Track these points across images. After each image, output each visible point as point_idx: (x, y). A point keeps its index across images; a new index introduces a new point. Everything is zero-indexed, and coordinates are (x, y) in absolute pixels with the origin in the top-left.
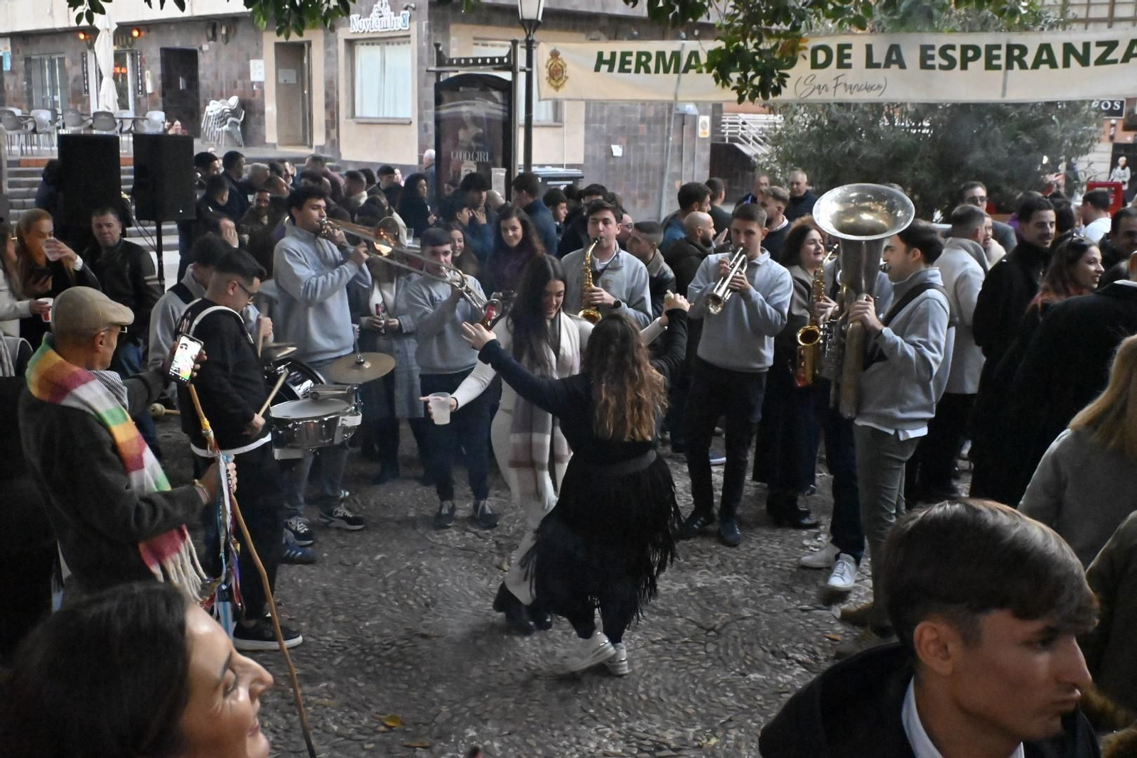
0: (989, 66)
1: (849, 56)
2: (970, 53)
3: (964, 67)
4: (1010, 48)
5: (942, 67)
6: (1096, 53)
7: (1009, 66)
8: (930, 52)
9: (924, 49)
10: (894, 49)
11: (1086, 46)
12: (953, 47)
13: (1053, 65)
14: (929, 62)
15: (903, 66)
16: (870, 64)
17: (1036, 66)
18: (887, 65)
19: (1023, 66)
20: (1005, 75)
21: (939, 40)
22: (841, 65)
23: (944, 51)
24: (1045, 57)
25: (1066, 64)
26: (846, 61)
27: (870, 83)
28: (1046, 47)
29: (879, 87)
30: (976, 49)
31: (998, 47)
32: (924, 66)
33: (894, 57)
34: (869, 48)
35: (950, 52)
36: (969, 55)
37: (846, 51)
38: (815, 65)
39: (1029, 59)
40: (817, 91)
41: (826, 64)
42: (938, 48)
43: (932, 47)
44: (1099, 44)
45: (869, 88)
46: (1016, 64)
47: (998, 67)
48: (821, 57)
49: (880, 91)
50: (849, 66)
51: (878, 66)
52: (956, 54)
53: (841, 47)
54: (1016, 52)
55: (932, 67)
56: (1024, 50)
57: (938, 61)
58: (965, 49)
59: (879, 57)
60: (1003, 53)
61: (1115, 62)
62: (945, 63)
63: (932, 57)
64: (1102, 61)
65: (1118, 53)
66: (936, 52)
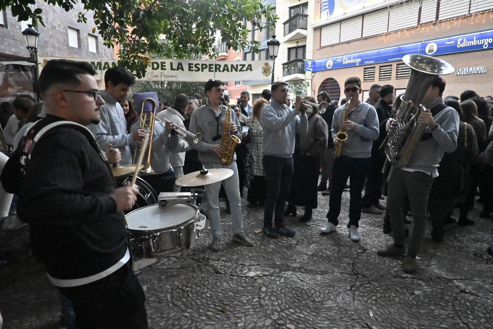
0: (210, 71)
1: (165, 66)
2: (204, 66)
3: (202, 71)
4: (216, 65)
5: (195, 71)
6: (239, 68)
7: (216, 71)
8: (191, 66)
9: (190, 64)
10: (180, 64)
11: (237, 65)
12: (199, 64)
13: (228, 71)
14: (191, 69)
15: (183, 70)
16: (172, 69)
17: (223, 71)
18: (178, 69)
19: (220, 71)
20: (215, 74)
21: (194, 62)
22: (162, 69)
23: (196, 66)
24: (226, 68)
25: (232, 71)
26: (164, 68)
27: (173, 75)
28: (226, 66)
29: (176, 76)
30: (206, 65)
31: (213, 65)
32: (190, 70)
33: (180, 67)
34: (171, 64)
35: (198, 66)
36: (204, 67)
37: (164, 64)
38: (153, 69)
39: (221, 69)
40: (155, 77)
41: (157, 68)
42: (194, 64)
43: (192, 64)
44: (240, 65)
45: (172, 77)
46: (218, 70)
47: (213, 71)
48: (155, 66)
49: (175, 78)
50: (165, 69)
51: (175, 69)
52: (200, 67)
53: (162, 63)
54: (218, 67)
55: (192, 70)
56: (220, 66)
57: (194, 68)
58: (202, 65)
59: (175, 67)
60: (214, 67)
61: (244, 71)
62: (197, 69)
63: (192, 67)
64: (241, 70)
65: (245, 68)
66: (193, 66)
